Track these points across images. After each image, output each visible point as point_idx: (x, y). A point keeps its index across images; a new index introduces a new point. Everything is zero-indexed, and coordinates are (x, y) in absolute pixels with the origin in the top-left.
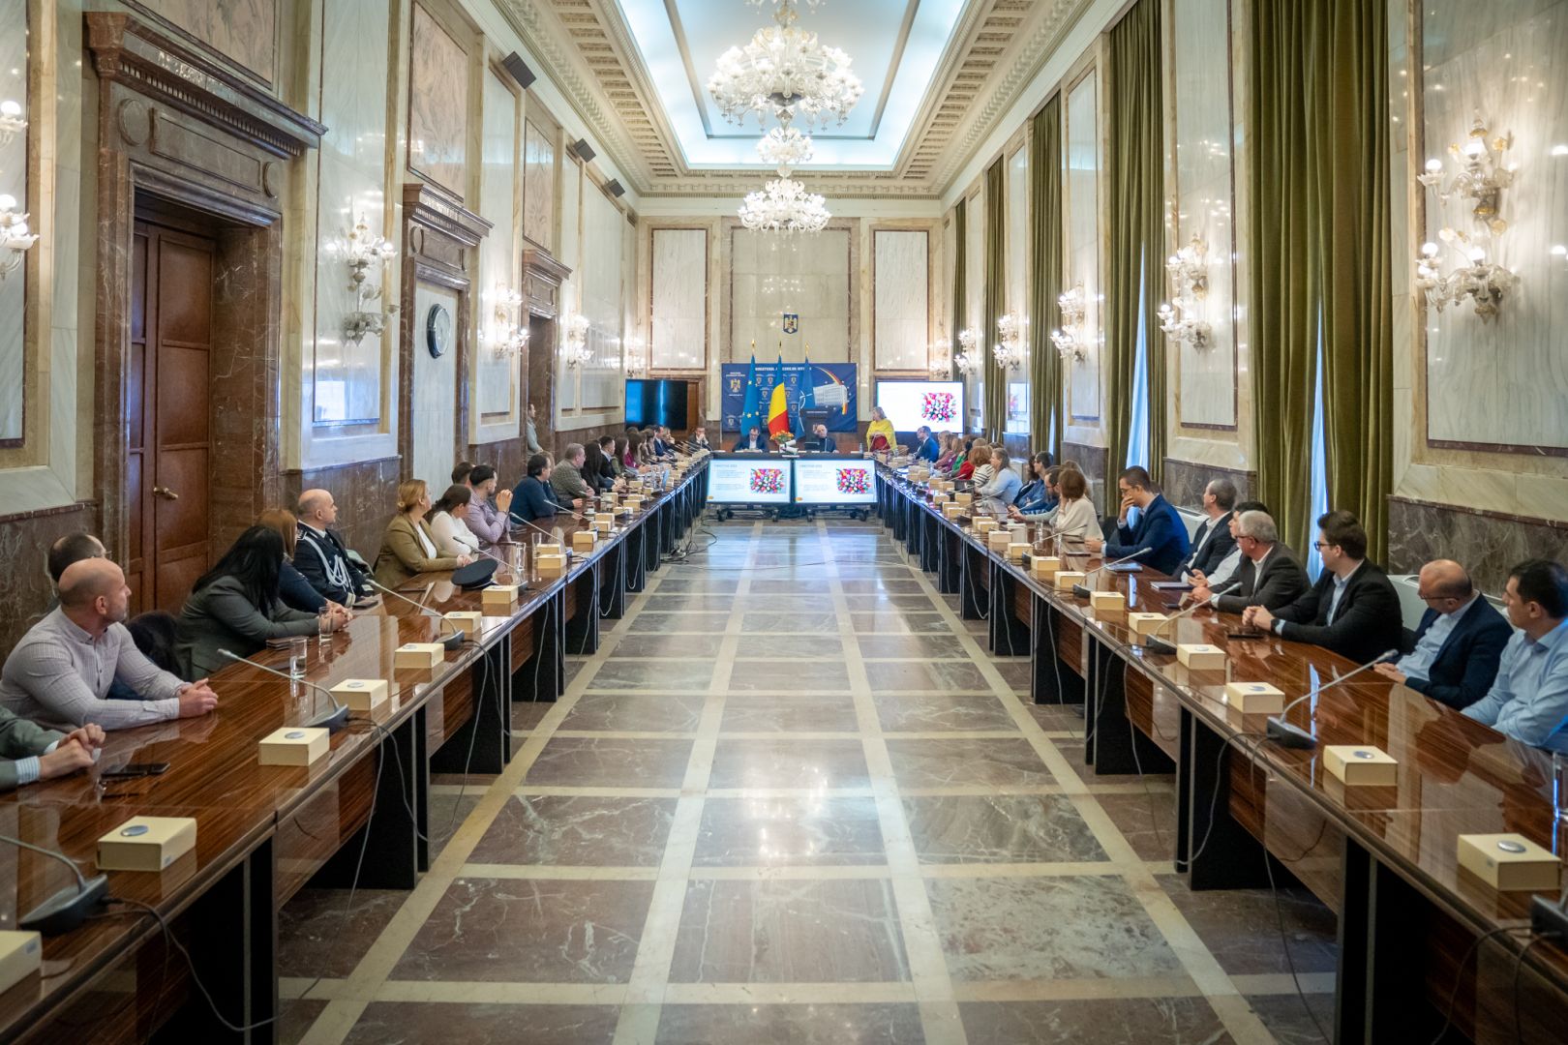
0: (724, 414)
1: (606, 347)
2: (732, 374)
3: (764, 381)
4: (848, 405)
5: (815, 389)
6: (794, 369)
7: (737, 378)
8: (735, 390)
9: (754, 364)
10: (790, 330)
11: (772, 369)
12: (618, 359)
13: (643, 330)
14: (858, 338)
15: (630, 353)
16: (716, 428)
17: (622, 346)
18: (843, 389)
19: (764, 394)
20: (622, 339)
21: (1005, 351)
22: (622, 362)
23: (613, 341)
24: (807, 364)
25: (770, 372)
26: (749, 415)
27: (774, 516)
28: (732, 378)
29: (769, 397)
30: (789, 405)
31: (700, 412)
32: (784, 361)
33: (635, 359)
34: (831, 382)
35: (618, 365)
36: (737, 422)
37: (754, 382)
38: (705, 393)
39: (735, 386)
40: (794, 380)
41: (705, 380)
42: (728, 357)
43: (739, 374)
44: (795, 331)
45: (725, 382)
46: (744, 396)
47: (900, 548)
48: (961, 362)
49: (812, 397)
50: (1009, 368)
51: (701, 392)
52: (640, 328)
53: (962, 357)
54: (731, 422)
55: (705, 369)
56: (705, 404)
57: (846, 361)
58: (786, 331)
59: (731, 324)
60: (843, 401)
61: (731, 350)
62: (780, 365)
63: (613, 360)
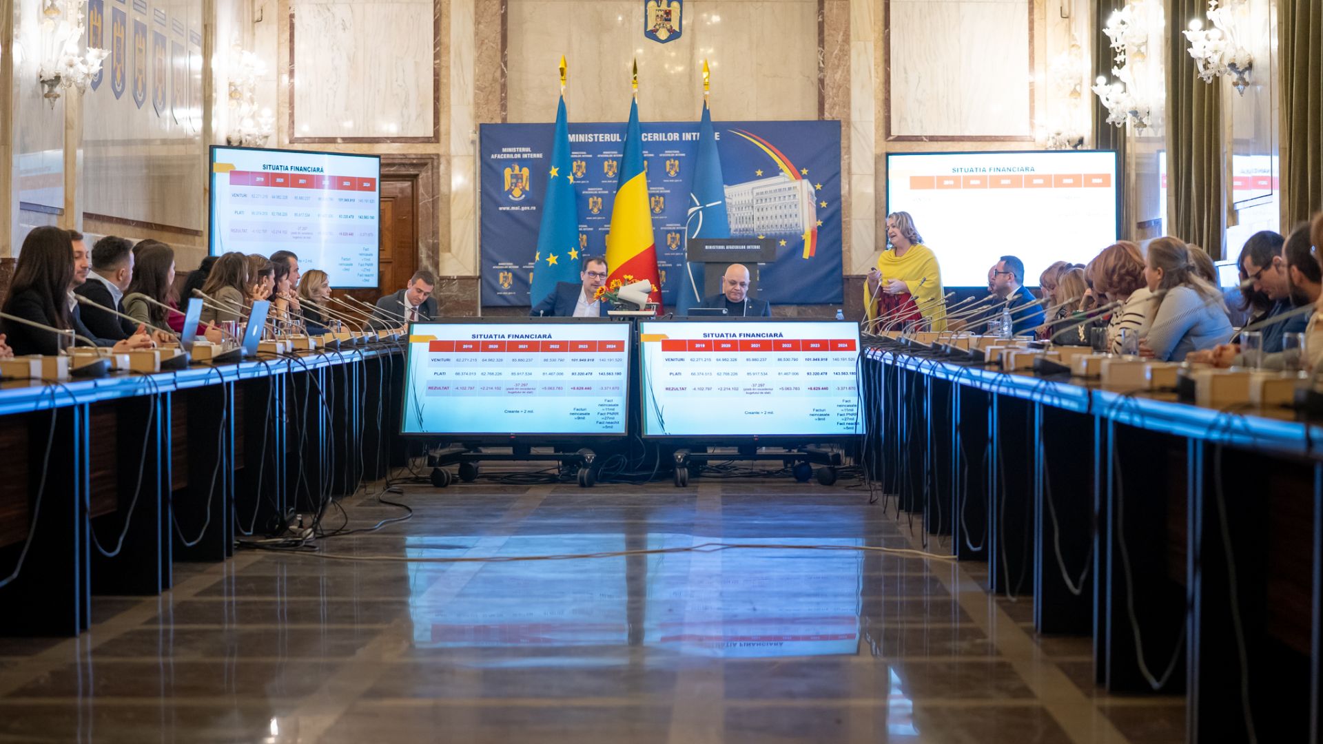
0: (486, 258)
1: (160, 77)
2: (508, 153)
3: (594, 167)
4: (819, 233)
5: (729, 191)
6: (674, 137)
7: (522, 162)
8: (517, 194)
9: (562, 125)
10: (663, 34)
11: (616, 138)
12: (197, 112)
13: (270, 35)
14: (845, 53)
15: (234, 94)
16: (466, 297)
17: (207, 73)
18: (805, 189)
19: (595, 206)
20: (207, 53)
21: (1212, 33)
22: (207, 117)
23: (180, 62)
24: (705, 124)
25: (609, 146)
26: (552, 260)
27: (583, 472)
28: (509, 163)
29: (608, 212)
30: (659, 234)
31: (423, 253)
32: (645, 116)
33: (245, 108)
34: (773, 171)
35: (197, 125)
36: (520, 281)
37: (563, 173)
38: (435, 203)
39: (517, 184)
40: (672, 167)
41: (435, 169)
42: (496, 106)
43: (526, 152)
44: (674, 35)
45: (489, 174)
46: (540, 209)
47: (910, 526)
48: (1111, 95)
49: (722, 210)
50: (1229, 79)
51: (424, 199)
52: (261, 29)
53: (1112, 79)
54: (505, 282)
55: (436, 138)
56: (435, 233)
57: (812, 116)
58: (651, 35)
59: (504, 18)
60: (805, 220)
61: (504, 87)
62: (632, 129)
63: (181, 113)
